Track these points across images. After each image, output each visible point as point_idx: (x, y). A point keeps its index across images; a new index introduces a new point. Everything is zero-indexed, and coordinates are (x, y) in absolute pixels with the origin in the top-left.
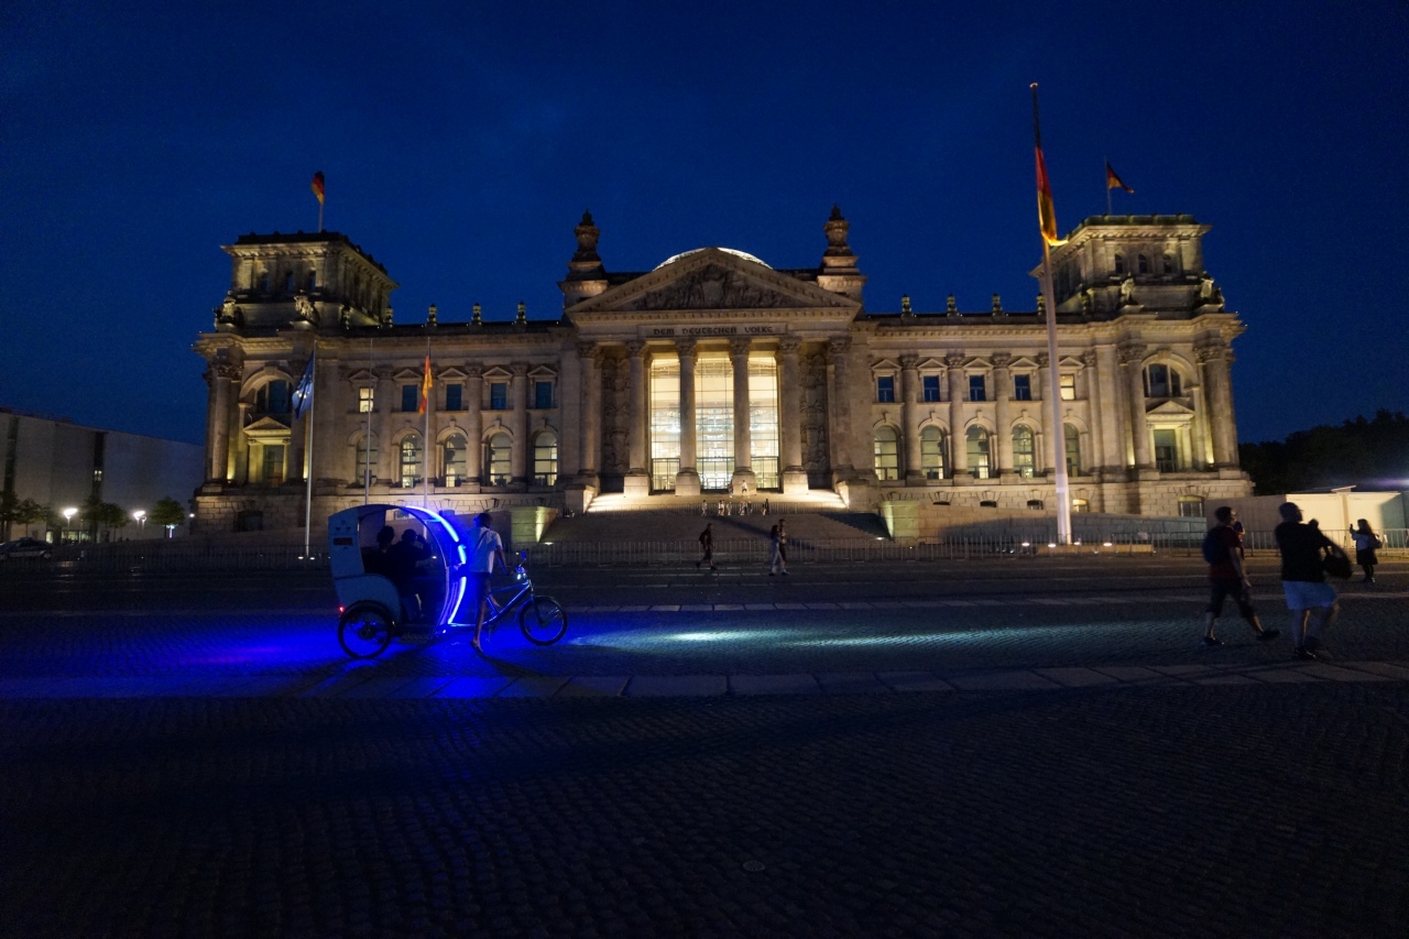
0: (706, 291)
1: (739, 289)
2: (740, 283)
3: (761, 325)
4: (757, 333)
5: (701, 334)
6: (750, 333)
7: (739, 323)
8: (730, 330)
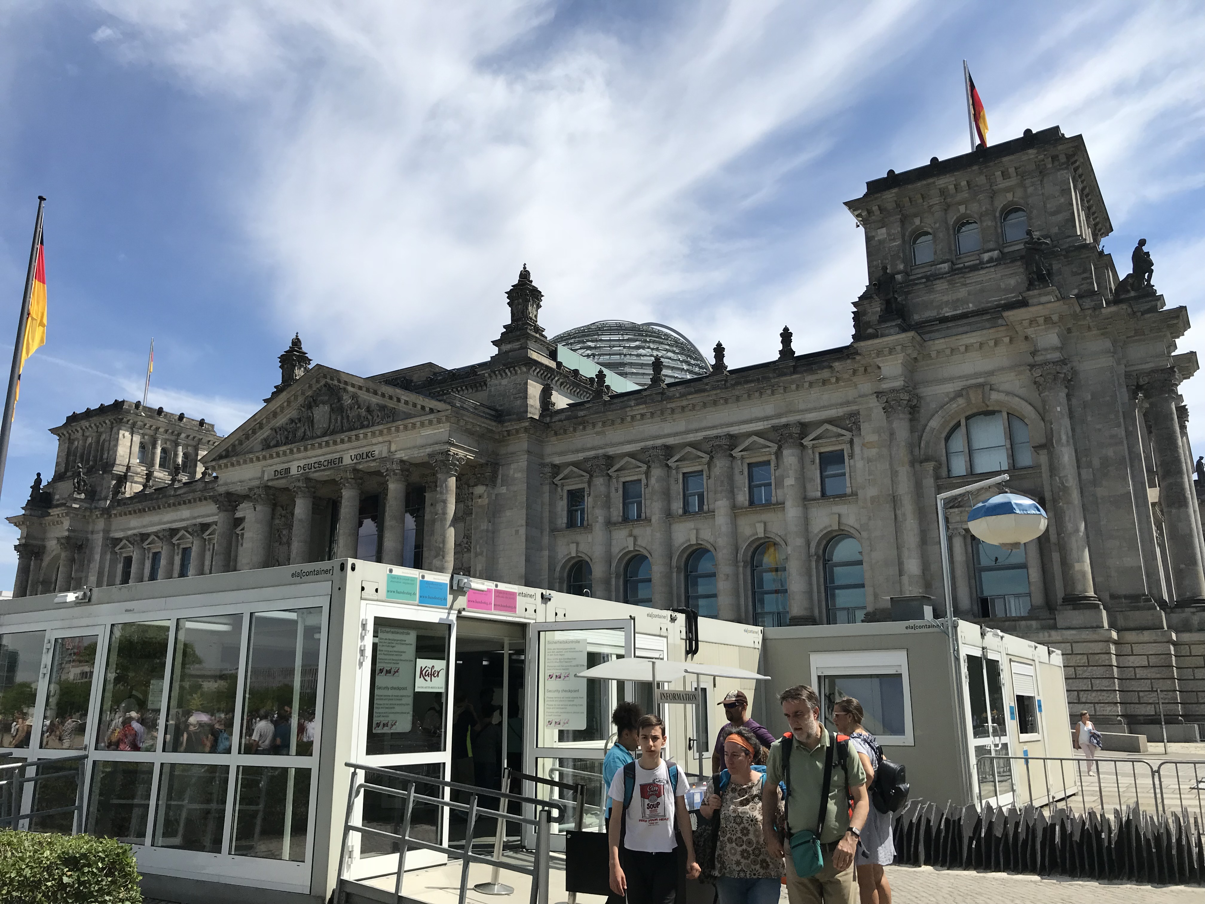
0: (317, 417)
3: (365, 450)
4: (361, 460)
5: (313, 470)
6: (355, 461)
7: (344, 451)
8: (337, 462)
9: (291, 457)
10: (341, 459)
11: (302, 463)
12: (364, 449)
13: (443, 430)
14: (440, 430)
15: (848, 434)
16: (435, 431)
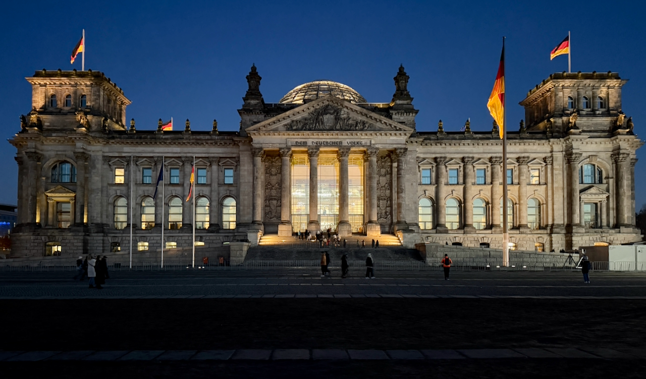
0: (325, 120)
1: (345, 120)
2: (345, 116)
3: (356, 140)
4: (354, 145)
5: (323, 145)
6: (350, 145)
7: (344, 139)
8: (339, 143)
9: (308, 137)
10: (341, 142)
11: (315, 141)
14: (401, 139)
15: (545, 164)
16: (397, 138)
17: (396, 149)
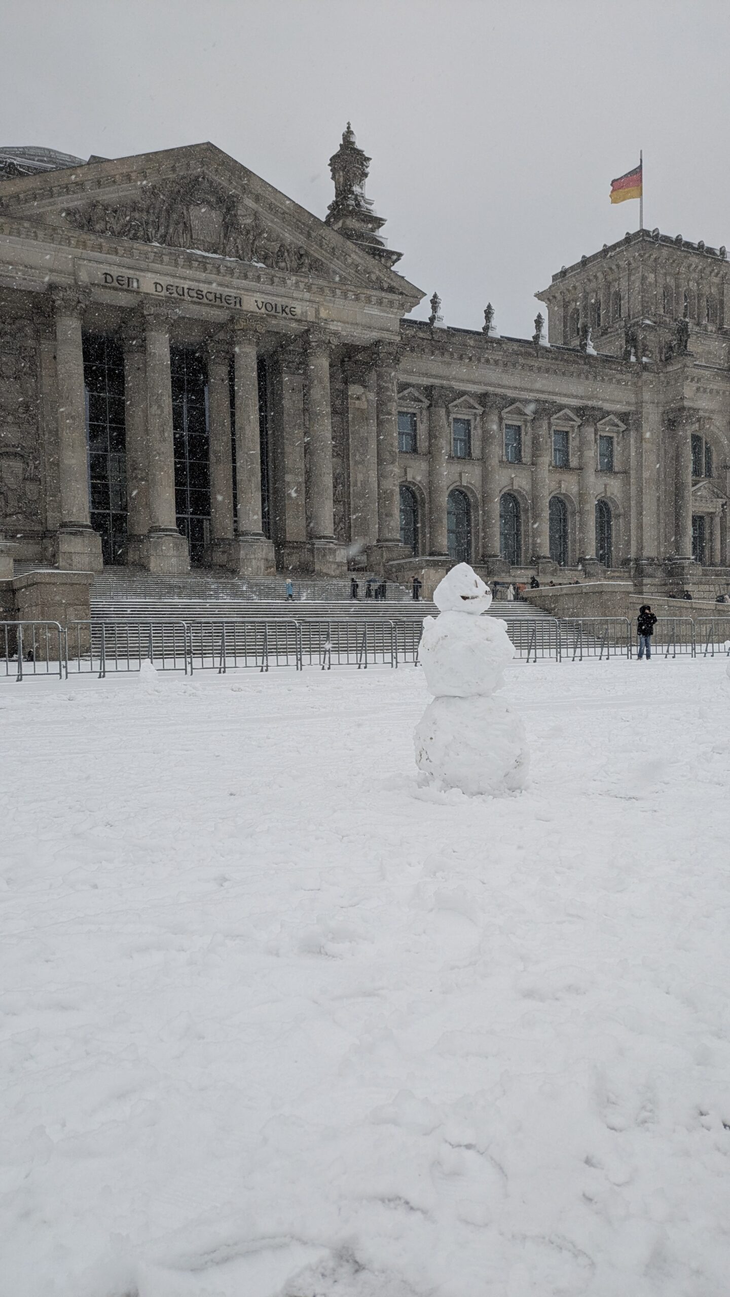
0: (195, 223)
1: (248, 232)
2: (249, 221)
3: (280, 301)
4: (273, 312)
5: (186, 297)
6: (263, 311)
7: (247, 290)
8: (232, 301)
9: (143, 265)
10: (239, 300)
11: (165, 281)
12: (280, 299)
13: (393, 316)
14: (390, 316)
15: (623, 427)
16: (382, 314)
17: (378, 343)
